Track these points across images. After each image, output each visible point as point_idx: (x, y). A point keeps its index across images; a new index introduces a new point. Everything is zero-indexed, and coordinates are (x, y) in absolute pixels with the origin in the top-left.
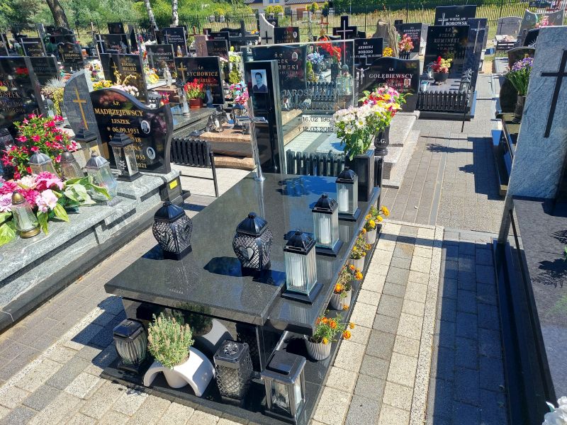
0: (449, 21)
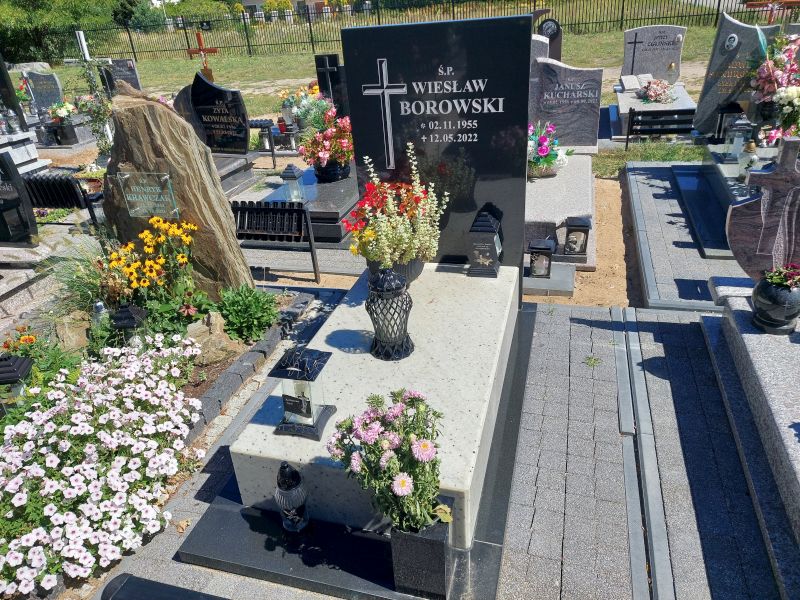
0: (411, 96)
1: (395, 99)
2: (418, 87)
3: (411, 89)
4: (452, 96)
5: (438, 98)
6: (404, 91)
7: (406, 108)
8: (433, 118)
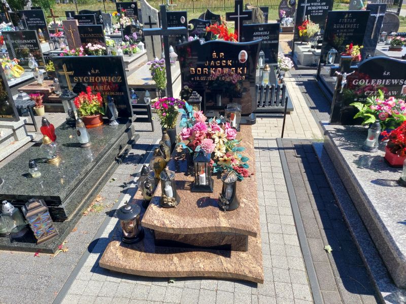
1: (307, 7)
2: (312, 4)
3: (311, 5)
4: (319, 6)
5: (316, 6)
6: (309, 5)
7: (309, 8)
8: (314, 10)
